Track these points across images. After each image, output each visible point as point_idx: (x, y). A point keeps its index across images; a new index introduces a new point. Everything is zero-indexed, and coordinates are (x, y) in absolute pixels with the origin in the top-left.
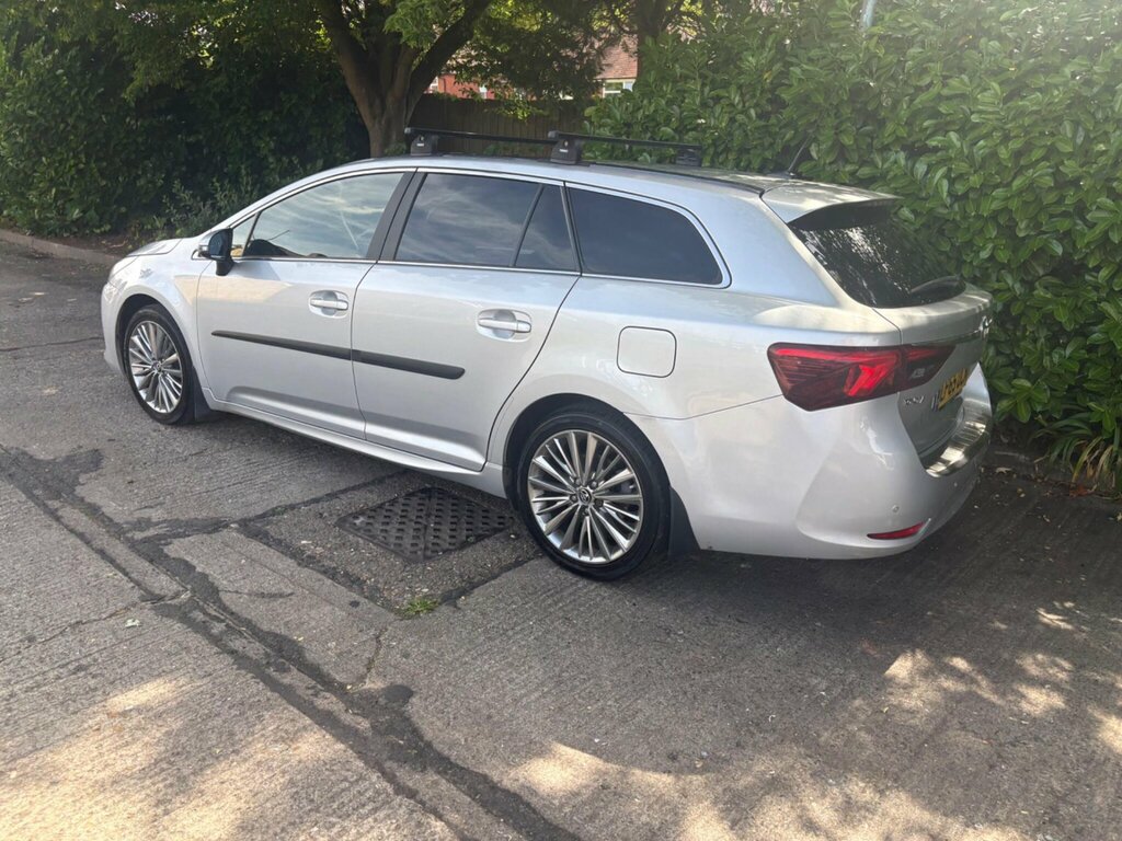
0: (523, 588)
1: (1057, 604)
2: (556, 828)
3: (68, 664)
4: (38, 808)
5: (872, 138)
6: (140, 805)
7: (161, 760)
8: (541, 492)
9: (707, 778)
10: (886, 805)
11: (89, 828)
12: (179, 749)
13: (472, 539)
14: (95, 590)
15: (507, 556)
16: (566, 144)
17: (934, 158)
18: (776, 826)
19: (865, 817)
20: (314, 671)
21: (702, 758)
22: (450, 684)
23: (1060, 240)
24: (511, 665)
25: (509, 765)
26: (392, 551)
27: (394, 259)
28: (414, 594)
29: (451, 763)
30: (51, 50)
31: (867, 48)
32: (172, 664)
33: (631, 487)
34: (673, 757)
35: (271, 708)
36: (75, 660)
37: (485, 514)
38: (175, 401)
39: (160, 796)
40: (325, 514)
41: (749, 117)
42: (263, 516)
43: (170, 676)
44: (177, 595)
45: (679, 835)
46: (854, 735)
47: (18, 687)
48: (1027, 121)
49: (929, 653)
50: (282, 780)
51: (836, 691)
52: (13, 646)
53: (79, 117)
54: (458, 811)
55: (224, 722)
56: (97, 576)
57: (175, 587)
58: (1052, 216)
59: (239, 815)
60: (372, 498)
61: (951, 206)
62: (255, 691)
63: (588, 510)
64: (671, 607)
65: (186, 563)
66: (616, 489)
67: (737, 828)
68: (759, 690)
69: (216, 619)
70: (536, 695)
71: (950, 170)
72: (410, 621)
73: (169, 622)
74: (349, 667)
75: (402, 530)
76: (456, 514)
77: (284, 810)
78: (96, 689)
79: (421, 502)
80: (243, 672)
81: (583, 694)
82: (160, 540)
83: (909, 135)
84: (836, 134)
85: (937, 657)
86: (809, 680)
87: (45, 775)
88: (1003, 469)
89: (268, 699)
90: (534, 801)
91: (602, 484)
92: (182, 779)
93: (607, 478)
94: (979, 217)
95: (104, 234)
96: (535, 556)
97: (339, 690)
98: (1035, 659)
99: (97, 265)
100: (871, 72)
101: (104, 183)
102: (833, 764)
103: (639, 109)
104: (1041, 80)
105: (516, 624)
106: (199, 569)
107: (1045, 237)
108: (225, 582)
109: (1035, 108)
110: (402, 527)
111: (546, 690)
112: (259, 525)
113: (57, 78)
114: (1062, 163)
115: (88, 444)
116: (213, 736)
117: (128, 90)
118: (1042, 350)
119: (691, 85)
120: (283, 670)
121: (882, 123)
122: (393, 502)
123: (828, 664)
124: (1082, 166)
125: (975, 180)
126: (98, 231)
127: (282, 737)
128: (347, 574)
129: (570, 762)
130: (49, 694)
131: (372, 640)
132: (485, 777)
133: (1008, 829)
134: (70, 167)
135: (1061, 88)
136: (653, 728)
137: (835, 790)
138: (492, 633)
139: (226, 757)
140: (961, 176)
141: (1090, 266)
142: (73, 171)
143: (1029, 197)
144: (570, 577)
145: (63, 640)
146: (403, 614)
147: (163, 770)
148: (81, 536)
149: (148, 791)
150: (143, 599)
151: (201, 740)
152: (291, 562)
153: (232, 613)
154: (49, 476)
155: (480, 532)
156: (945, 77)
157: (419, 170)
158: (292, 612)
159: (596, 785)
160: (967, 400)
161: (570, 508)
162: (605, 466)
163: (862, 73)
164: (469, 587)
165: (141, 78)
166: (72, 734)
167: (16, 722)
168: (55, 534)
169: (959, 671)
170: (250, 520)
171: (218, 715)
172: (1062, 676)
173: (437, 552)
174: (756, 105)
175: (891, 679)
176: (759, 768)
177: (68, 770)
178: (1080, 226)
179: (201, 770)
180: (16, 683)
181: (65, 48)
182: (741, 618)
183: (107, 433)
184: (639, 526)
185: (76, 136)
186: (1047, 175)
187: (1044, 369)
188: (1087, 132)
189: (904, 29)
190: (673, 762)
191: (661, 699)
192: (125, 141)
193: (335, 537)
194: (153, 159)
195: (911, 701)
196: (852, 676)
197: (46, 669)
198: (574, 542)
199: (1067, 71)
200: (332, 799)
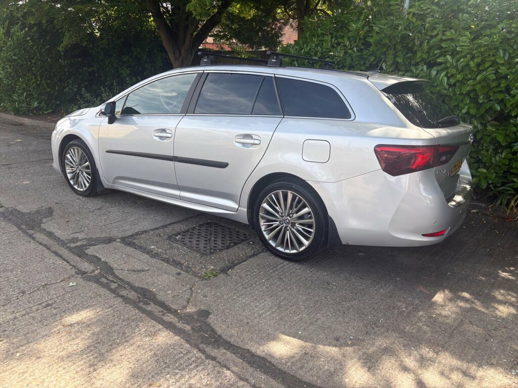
0: (258, 265)
1: (506, 268)
2: (285, 373)
3: (42, 303)
4: (31, 369)
5: (411, 60)
6: (81, 367)
7: (91, 346)
8: (265, 221)
9: (354, 348)
10: (440, 358)
11: (57, 378)
12: (99, 341)
13: (232, 244)
14: (53, 270)
15: (249, 251)
16: (275, 57)
17: (440, 68)
18: (389, 369)
19: (431, 364)
20: (162, 304)
21: (351, 339)
22: (228, 309)
23: (498, 104)
24: (256, 299)
25: (259, 345)
26: (195, 250)
27: (194, 113)
28: (207, 269)
29: (232, 345)
30: (24, 28)
31: (408, 19)
32: (93, 302)
33: (309, 216)
34: (337, 340)
35: (142, 321)
36: (46, 302)
37: (237, 233)
38: (87, 185)
39: (91, 362)
40: (162, 235)
41: (354, 51)
42: (132, 236)
43: (92, 308)
44: (93, 271)
45: (344, 374)
46: (421, 328)
47: (18, 314)
48: (483, 50)
49: (451, 291)
50: (150, 354)
51: (410, 308)
52: (15, 296)
53: (37, 59)
54: (237, 366)
55: (120, 328)
56: (54, 263)
57: (92, 268)
58: (495, 93)
59: (130, 370)
60: (183, 227)
61: (449, 89)
62: (134, 313)
63: (288, 228)
64: (329, 272)
65: (96, 257)
66: (301, 217)
67: (371, 370)
68: (374, 309)
69: (112, 281)
70: (269, 312)
71: (447, 73)
72: (206, 281)
73: (91, 283)
74: (179, 302)
75: (199, 241)
76: (223, 233)
77: (152, 367)
78: (56, 314)
79: (206, 228)
80: (128, 305)
81: (291, 312)
82: (83, 247)
83: (428, 58)
84: (394, 57)
85: (455, 293)
86: (397, 303)
87: (34, 354)
88: (474, 211)
89: (141, 317)
90: (273, 361)
91: (295, 216)
92: (102, 354)
93: (297, 212)
94: (461, 94)
95: (48, 113)
96: (263, 251)
97: (175, 313)
98: (500, 293)
99: (45, 128)
100: (410, 29)
101: (49, 90)
102: (413, 341)
103: (302, 49)
104: (488, 32)
105: (256, 281)
106: (103, 260)
107: (492, 102)
108: (116, 265)
109: (486, 43)
110: (199, 239)
111: (273, 310)
112: (130, 240)
113: (27, 41)
114: (499, 68)
115: (45, 205)
116: (115, 334)
117: (61, 46)
118: (491, 155)
119: (326, 38)
120: (147, 304)
121: (415, 53)
122: (194, 229)
123: (405, 296)
124: (508, 69)
125: (459, 77)
126: (46, 112)
127: (149, 334)
128: (174, 261)
129: (288, 343)
130: (33, 317)
131: (189, 290)
132: (248, 350)
133: (498, 368)
134: (33, 82)
135: (497, 35)
136: (326, 326)
137: (415, 352)
138: (245, 286)
139: (122, 344)
140: (453, 76)
141: (513, 115)
142: (34, 84)
143: (484, 84)
144: (280, 260)
145: (39, 292)
146: (202, 278)
147: (91, 351)
148: (45, 246)
149: (85, 360)
150: (77, 273)
151: (110, 336)
152: (147, 256)
153: (121, 279)
154: (28, 219)
155: (236, 241)
156: (444, 31)
157: (205, 72)
158: (149, 278)
159: (302, 353)
160: (461, 175)
161: (280, 227)
162: (296, 207)
163: (405, 29)
164: (232, 266)
165: (67, 41)
166: (46, 335)
167: (18, 330)
168: (33, 245)
169: (466, 298)
170: (126, 238)
171: (117, 325)
172: (513, 299)
173: (216, 250)
174: (357, 46)
175: (435, 303)
176: (378, 343)
177: (45, 352)
178: (508, 97)
179: (111, 350)
180: (17, 312)
181: (31, 27)
182: (362, 277)
183: (55, 200)
184: (313, 235)
185: (36, 68)
186: (492, 74)
187: (492, 164)
188: (510, 54)
189: (424, 10)
190: (337, 341)
191: (329, 313)
192: (59, 70)
193: (167, 245)
194: (72, 79)
195: (445, 312)
196: (417, 301)
197: (31, 305)
198: (282, 244)
199: (500, 27)
200: (176, 361)
